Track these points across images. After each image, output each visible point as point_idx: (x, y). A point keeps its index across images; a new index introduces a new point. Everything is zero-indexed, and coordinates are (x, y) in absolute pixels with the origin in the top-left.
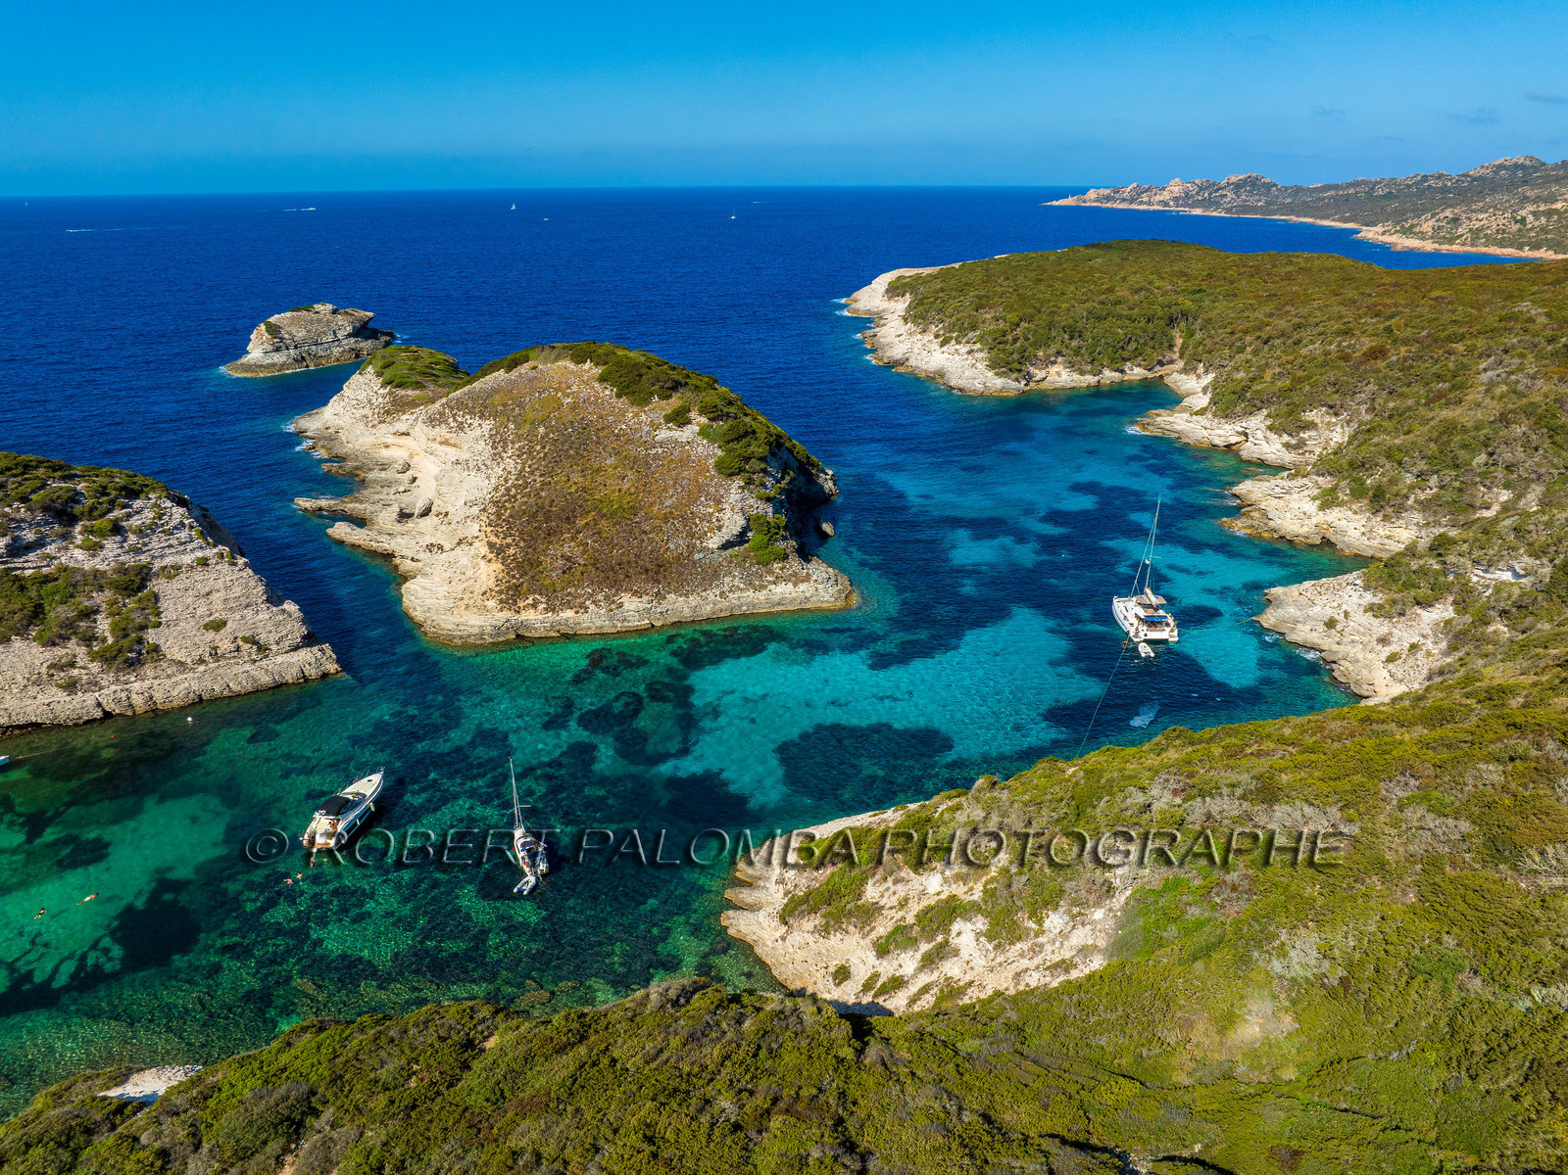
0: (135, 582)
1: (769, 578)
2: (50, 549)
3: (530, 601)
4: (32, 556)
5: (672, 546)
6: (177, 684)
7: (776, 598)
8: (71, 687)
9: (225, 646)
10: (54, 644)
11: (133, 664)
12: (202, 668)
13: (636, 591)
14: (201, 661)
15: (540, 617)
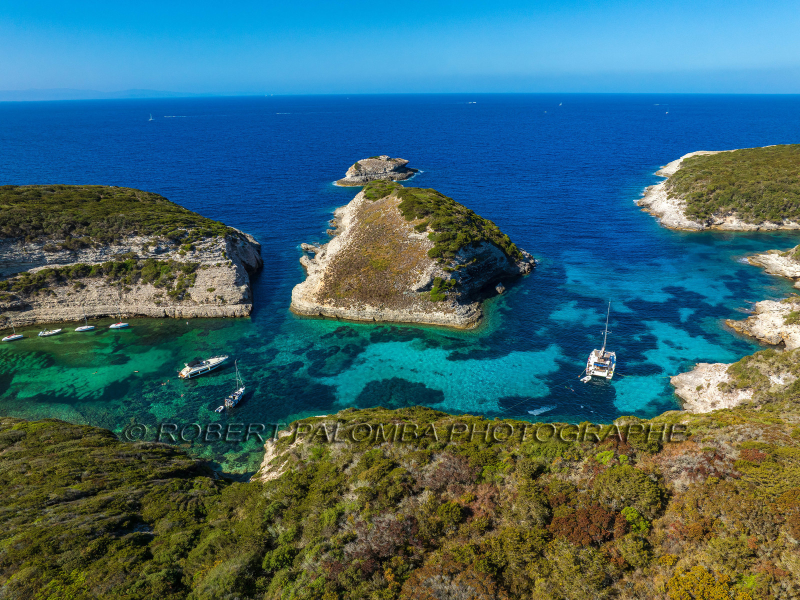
0: (191, 269)
1: (434, 308)
2: (170, 253)
3: (329, 301)
4: (163, 255)
5: (395, 286)
6: (191, 309)
7: (434, 318)
8: (158, 304)
9: (211, 298)
10: (159, 288)
11: (180, 300)
12: (201, 305)
13: (372, 304)
14: (202, 302)
15: (331, 308)
